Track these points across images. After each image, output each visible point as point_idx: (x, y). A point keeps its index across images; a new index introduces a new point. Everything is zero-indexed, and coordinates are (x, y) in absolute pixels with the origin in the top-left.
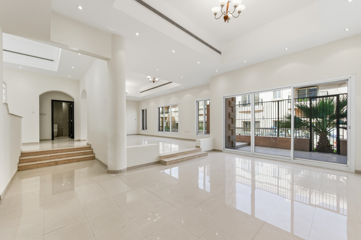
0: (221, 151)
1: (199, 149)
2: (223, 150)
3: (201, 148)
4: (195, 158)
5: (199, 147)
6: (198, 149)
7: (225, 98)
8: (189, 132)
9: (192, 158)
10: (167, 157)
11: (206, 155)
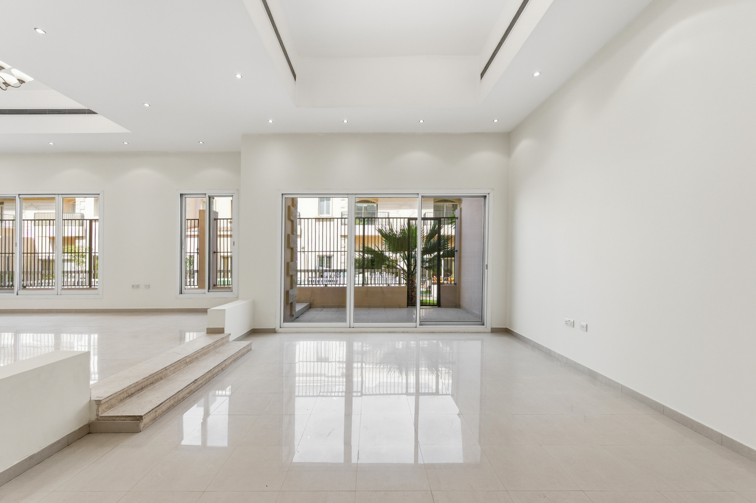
0: (273, 331)
1: (220, 336)
2: (278, 328)
3: (227, 331)
4: (227, 366)
5: (221, 331)
6: (223, 338)
7: (285, 196)
8: (148, 287)
9: (219, 371)
10: (126, 395)
11: (248, 351)
